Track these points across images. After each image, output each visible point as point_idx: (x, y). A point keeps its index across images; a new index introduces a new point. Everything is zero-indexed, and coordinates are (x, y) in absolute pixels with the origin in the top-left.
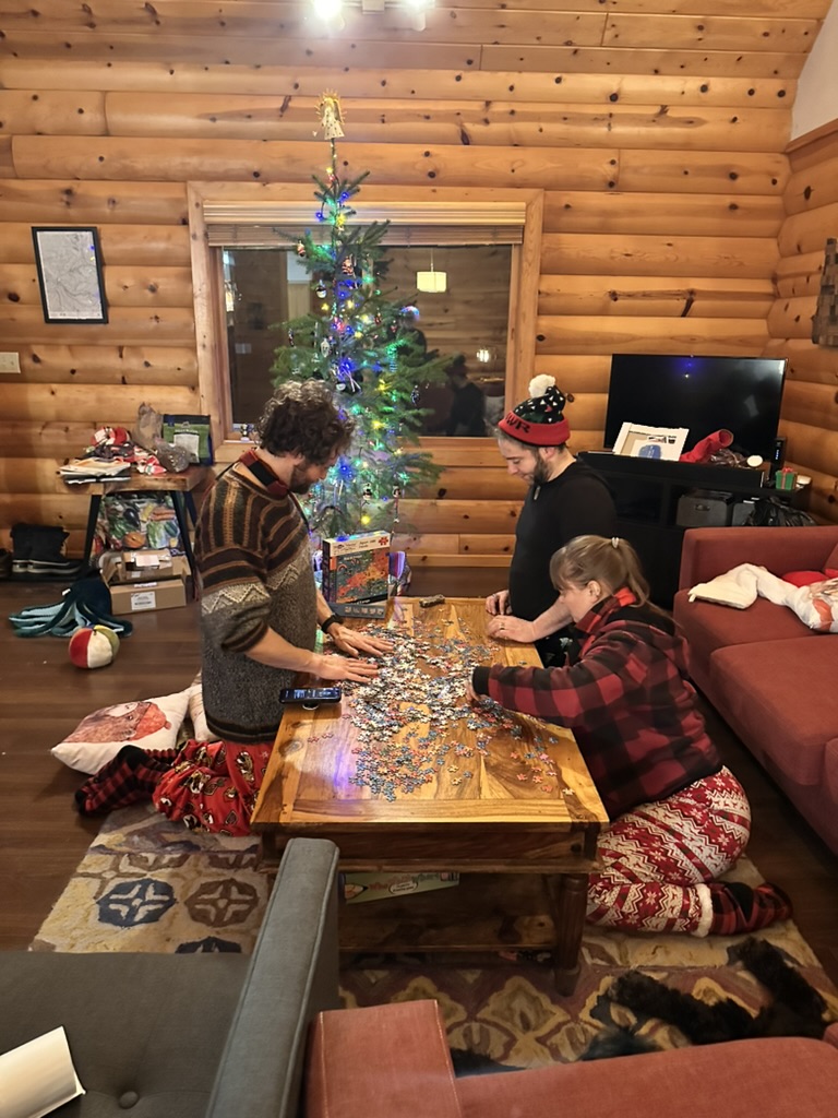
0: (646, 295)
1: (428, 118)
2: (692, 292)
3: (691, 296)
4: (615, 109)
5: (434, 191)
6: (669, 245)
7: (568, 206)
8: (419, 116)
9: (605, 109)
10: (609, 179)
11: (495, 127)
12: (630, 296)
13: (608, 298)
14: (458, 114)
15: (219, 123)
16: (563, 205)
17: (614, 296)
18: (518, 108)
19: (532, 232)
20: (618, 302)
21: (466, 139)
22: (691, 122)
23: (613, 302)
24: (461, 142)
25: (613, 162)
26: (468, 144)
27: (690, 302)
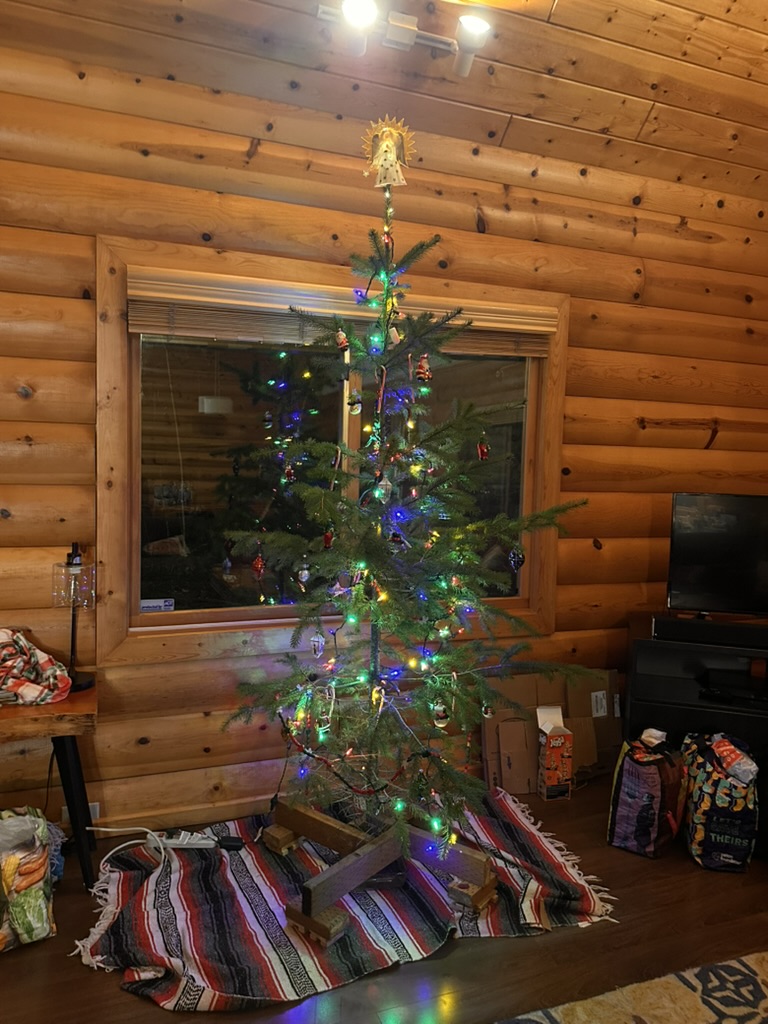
0: (675, 424)
1: (439, 193)
2: (716, 422)
3: (715, 425)
4: (639, 214)
5: (447, 285)
6: (694, 368)
7: (594, 317)
8: (428, 189)
9: (628, 212)
10: (635, 289)
11: (516, 216)
12: (658, 424)
13: (636, 426)
14: (475, 194)
15: (152, 159)
16: (590, 314)
17: (642, 423)
18: (540, 197)
19: (557, 345)
20: (646, 430)
21: (482, 226)
22: (710, 238)
23: (641, 430)
24: (476, 229)
25: (638, 272)
26: (483, 232)
27: (715, 432)
